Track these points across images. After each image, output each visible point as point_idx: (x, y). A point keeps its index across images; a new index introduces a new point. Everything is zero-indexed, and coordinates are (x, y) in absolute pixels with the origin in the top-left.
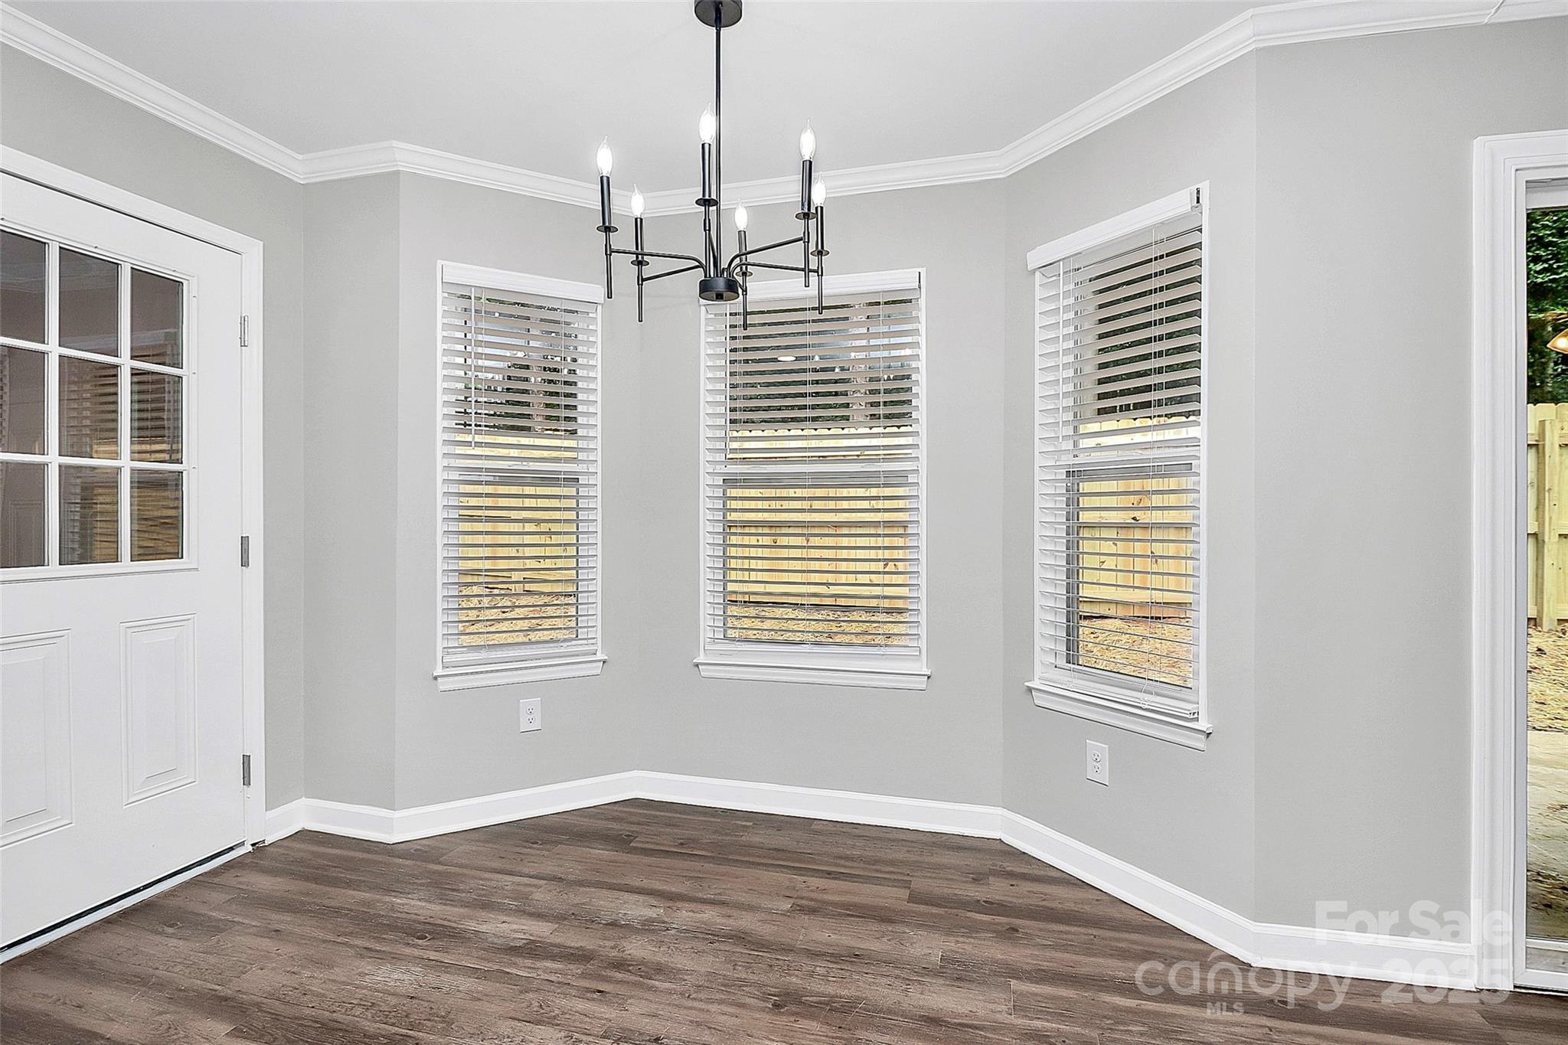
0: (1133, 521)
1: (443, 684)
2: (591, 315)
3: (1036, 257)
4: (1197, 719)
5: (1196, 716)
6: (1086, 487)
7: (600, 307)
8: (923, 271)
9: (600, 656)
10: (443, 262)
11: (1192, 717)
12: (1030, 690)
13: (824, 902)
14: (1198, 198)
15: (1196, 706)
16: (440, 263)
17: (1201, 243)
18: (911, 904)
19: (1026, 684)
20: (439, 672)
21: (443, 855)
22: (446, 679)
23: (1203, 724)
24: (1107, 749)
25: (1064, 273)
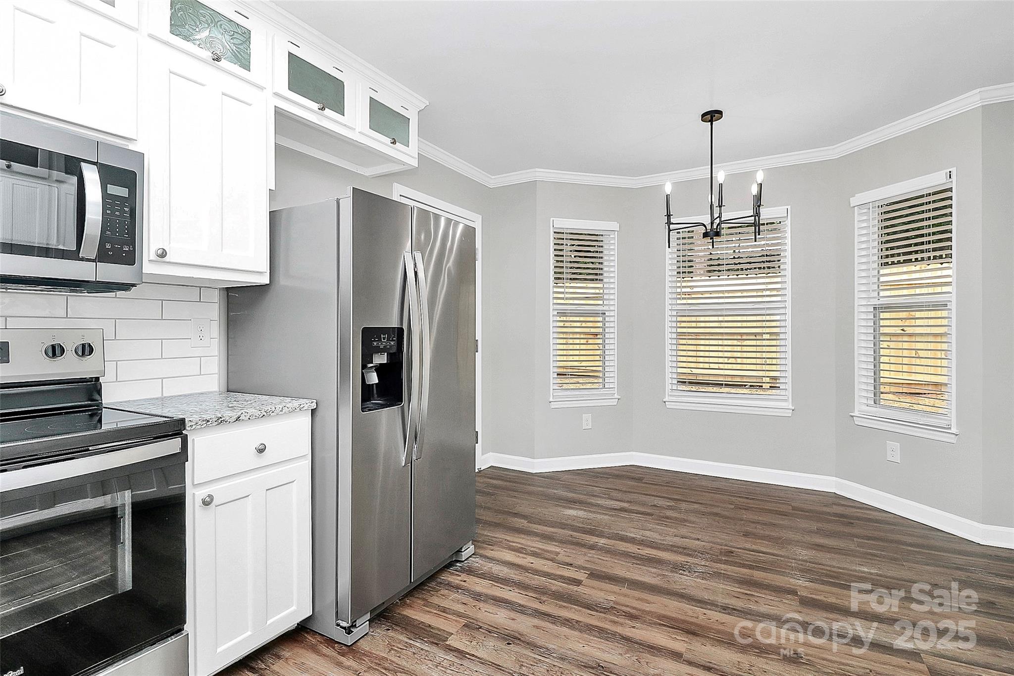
0: (902, 332)
1: (553, 405)
2: (611, 236)
3: (854, 201)
4: (950, 428)
5: (950, 426)
6: (883, 315)
7: (616, 232)
8: (789, 207)
9: (616, 396)
10: (554, 219)
11: (948, 427)
12: (852, 416)
13: (749, 507)
14: (950, 175)
15: (950, 422)
16: (552, 219)
17: (952, 188)
18: (793, 511)
19: (850, 414)
20: (551, 400)
21: (560, 479)
22: (555, 403)
23: (954, 430)
24: (899, 446)
25: (873, 207)
